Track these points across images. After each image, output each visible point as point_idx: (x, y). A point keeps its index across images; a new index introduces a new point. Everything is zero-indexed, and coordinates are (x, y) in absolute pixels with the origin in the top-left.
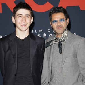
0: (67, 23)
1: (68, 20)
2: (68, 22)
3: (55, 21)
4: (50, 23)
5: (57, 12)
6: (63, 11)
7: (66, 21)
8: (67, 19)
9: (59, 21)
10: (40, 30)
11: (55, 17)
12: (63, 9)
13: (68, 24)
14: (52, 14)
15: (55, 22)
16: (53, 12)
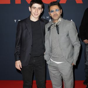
1: (61, 10)
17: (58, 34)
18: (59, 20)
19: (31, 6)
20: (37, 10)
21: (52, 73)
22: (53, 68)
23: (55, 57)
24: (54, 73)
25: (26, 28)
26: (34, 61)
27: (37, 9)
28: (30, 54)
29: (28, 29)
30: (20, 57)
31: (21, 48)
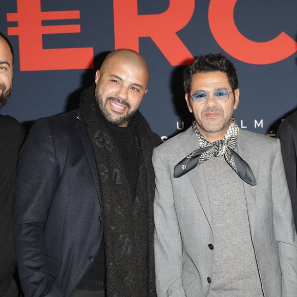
0: (234, 103)
2: (237, 98)
5: (208, 70)
6: (225, 68)
7: (231, 96)
8: (235, 91)
9: (211, 95)
10: (256, 121)
11: (202, 82)
12: (224, 61)
13: (236, 104)
14: (194, 72)
15: (201, 96)
16: (196, 68)
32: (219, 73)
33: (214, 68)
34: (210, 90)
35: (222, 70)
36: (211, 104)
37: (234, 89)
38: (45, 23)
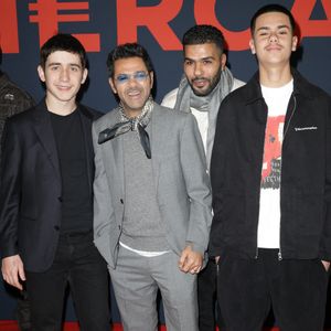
0: (150, 83)
2: (152, 79)
3: (124, 78)
4: (110, 81)
6: (141, 54)
7: (148, 77)
9: (132, 77)
12: (141, 49)
13: (152, 84)
16: (117, 55)
17: (149, 157)
18: (146, 108)
19: (45, 60)
20: (65, 73)
21: (129, 289)
22: (132, 273)
23: (139, 233)
24: (133, 289)
25: (37, 139)
26: (72, 248)
27: (65, 68)
28: (57, 228)
29: (42, 145)
30: (17, 244)
31: (19, 210)
32: (137, 58)
33: (133, 55)
34: (131, 73)
35: (139, 56)
36: (133, 85)
37: (149, 72)
38: (60, 12)
